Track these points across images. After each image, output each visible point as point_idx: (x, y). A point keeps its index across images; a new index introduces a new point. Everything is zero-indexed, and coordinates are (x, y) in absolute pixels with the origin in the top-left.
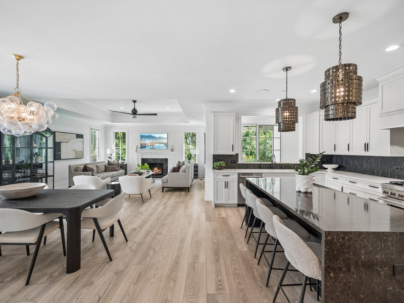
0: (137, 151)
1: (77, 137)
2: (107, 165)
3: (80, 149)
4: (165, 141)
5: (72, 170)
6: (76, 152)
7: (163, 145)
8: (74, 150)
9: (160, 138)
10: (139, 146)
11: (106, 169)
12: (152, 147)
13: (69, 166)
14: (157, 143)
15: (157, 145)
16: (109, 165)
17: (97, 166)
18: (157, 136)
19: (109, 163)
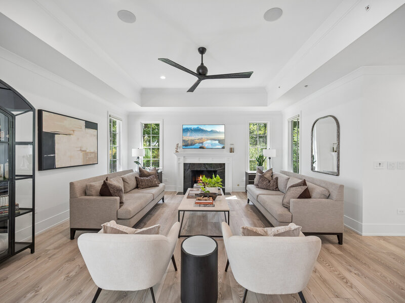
0: (177, 152)
1: (87, 127)
2: (138, 176)
3: (91, 149)
4: (222, 137)
5: (78, 192)
6: (85, 153)
7: (217, 142)
8: (81, 150)
9: (212, 132)
10: (181, 144)
11: (137, 185)
12: (201, 145)
13: (72, 184)
14: (208, 139)
15: (209, 141)
16: (141, 176)
17: (124, 180)
18: (208, 128)
19: (142, 173)
